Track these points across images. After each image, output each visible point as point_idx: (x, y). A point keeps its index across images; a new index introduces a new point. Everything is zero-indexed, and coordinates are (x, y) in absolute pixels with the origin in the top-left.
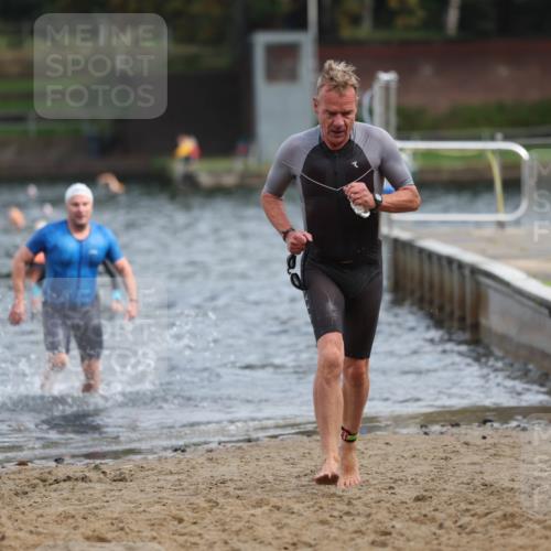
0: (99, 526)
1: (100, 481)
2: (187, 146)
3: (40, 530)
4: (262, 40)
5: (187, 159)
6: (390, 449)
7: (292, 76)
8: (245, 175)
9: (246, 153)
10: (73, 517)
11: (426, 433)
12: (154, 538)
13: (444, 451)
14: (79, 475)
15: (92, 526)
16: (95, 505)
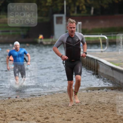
0: (24, 110)
1: (24, 101)
2: (41, 36)
3: (13, 111)
4: (55, 16)
5: (41, 39)
6: (81, 95)
7: (61, 23)
8: (52, 42)
9: (52, 38)
10: (19, 108)
11: (87, 92)
12: (35, 112)
13: (91, 95)
14: (20, 100)
15: (23, 110)
16: (23, 106)
